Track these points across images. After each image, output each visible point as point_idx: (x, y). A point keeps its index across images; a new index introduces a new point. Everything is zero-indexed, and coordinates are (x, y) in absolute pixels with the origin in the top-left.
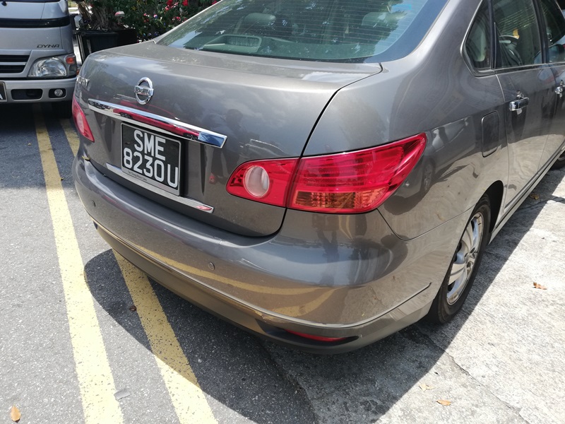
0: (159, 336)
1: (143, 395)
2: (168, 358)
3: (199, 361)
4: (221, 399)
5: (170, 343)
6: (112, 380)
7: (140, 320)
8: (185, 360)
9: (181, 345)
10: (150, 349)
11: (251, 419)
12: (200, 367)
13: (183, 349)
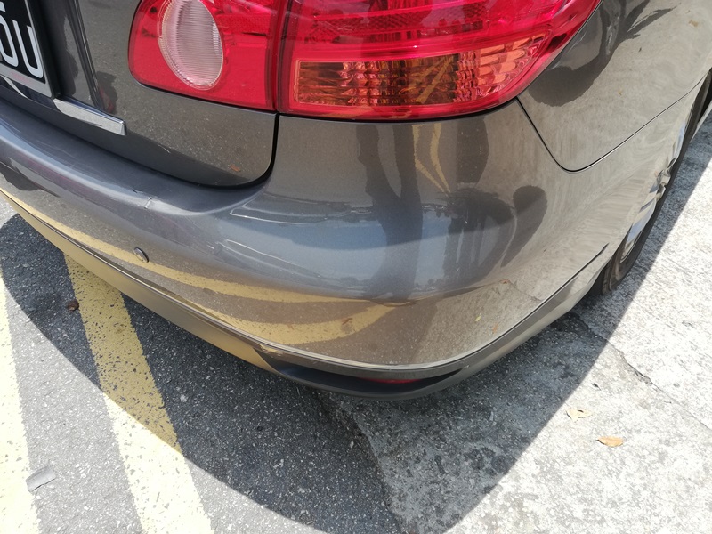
0: (114, 355)
1: (78, 476)
2: (128, 398)
3: (183, 398)
4: (219, 472)
5: (133, 367)
6: (24, 451)
7: (82, 327)
8: (158, 398)
9: (152, 370)
10: (97, 383)
11: (270, 507)
12: (184, 410)
13: (155, 377)
